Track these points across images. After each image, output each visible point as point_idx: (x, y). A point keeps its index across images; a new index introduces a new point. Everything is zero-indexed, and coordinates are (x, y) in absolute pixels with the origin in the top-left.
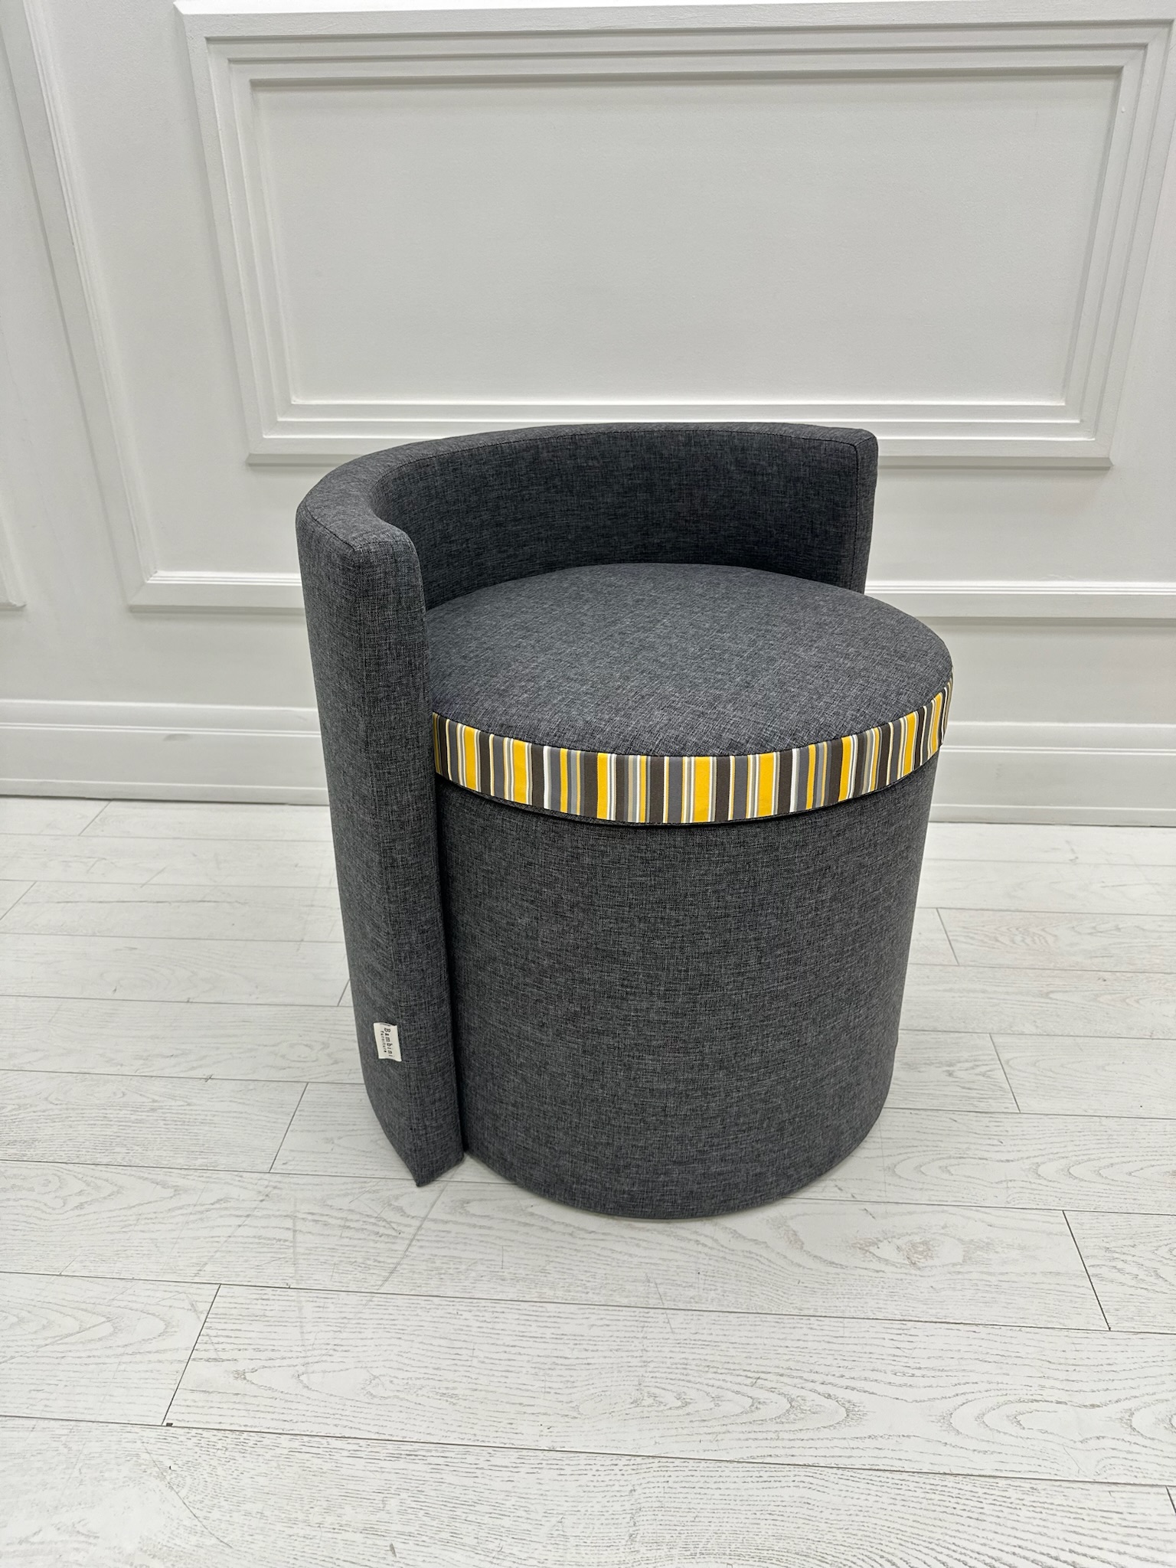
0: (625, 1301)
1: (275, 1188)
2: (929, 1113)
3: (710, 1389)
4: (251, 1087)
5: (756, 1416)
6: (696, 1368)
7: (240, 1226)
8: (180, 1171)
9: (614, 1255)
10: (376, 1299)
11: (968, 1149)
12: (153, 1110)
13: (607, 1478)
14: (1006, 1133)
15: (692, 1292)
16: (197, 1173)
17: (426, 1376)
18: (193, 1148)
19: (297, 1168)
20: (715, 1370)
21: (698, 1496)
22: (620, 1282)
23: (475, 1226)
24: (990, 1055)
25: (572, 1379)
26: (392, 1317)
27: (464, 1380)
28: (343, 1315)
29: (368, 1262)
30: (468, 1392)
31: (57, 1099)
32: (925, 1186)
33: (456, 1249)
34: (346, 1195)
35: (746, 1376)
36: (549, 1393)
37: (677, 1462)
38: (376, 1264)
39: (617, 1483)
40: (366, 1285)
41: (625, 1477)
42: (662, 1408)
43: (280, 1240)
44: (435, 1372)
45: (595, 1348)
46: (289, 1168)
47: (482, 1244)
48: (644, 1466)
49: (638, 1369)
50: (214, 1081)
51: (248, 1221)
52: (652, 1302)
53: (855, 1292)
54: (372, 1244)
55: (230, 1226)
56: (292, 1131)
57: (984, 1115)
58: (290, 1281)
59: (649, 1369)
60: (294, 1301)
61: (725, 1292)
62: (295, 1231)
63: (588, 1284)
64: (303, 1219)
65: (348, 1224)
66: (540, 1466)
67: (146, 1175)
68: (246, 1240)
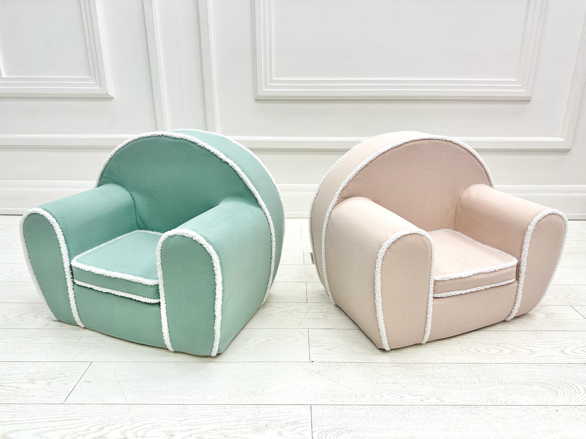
3: (484, 348)
5: (503, 353)
21: (495, 371)
41: (470, 368)
42: (471, 352)
43: (321, 318)
48: (475, 365)
51: (307, 314)
55: (303, 315)
58: (331, 327)
66: (441, 367)
68: (310, 318)
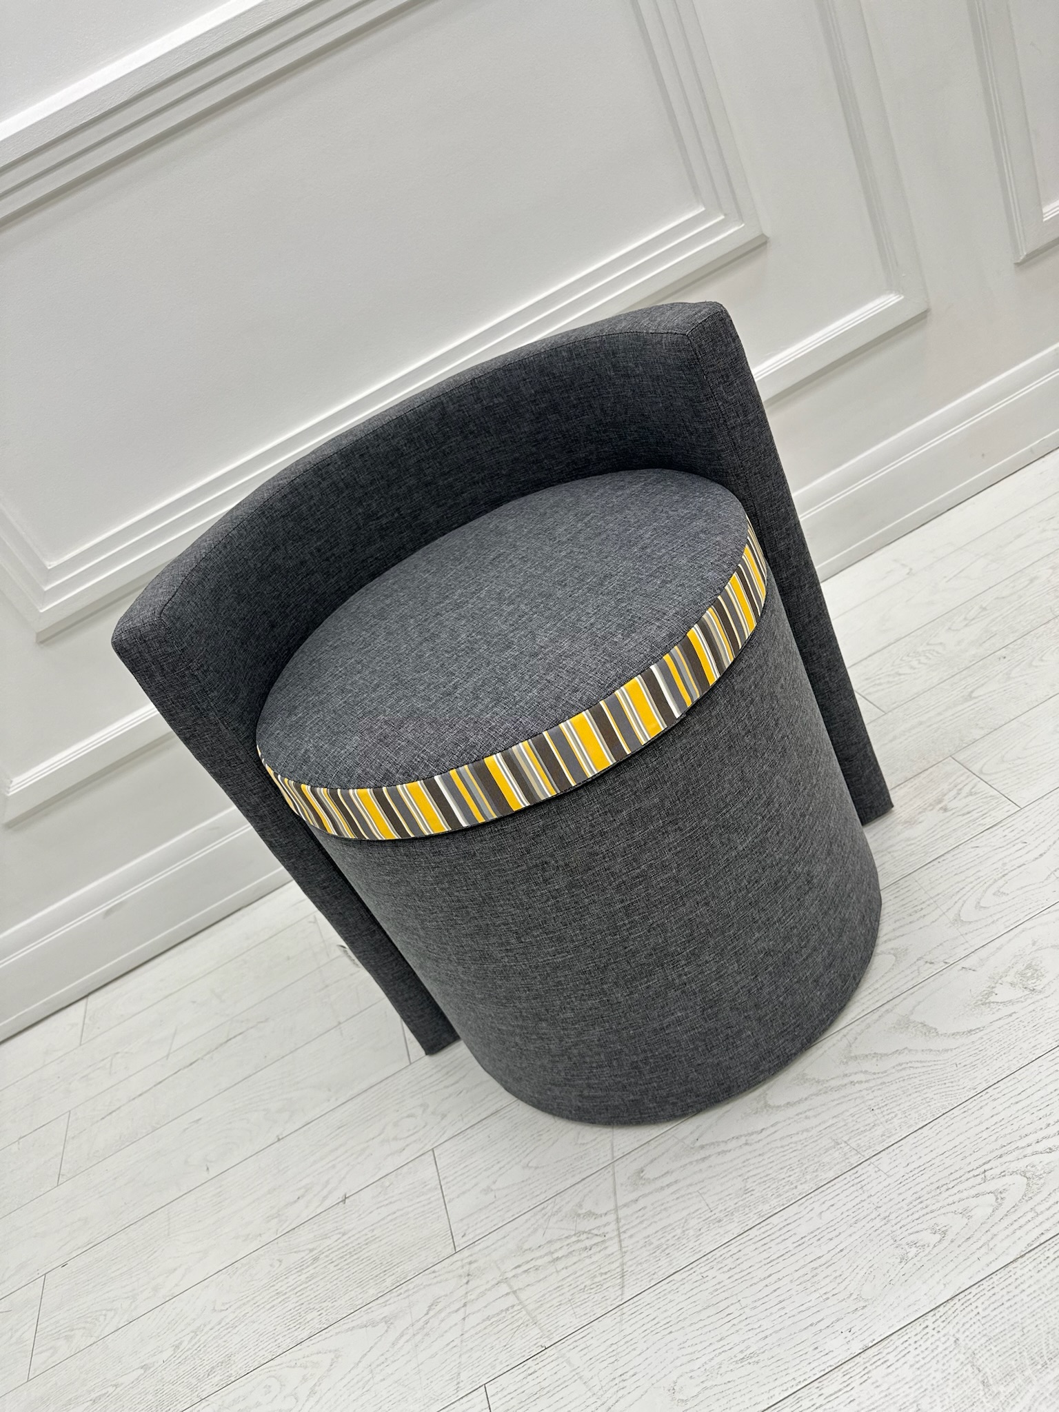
0: (831, 1175)
1: (470, 1263)
2: (953, 853)
3: (953, 1208)
4: (387, 1184)
5: (1007, 1205)
6: (930, 1196)
7: (464, 1319)
8: (378, 1302)
9: (795, 1139)
10: (627, 1309)
11: (1004, 864)
12: (316, 1259)
13: (928, 1343)
14: (1022, 833)
15: (879, 1131)
16: (395, 1293)
17: (717, 1352)
18: (375, 1273)
19: (478, 1232)
20: (945, 1187)
21: (1011, 1310)
22: (816, 1160)
23: (662, 1188)
24: (963, 774)
25: (838, 1274)
26: (651, 1317)
27: (750, 1334)
28: (609, 1343)
29: (596, 1280)
30: (762, 1343)
31: (223, 1304)
32: (995, 918)
33: (661, 1219)
34: (536, 1230)
35: (974, 1176)
36: (828, 1299)
37: (974, 1290)
38: (604, 1277)
39: (938, 1343)
40: (609, 1302)
41: (943, 1333)
42: (927, 1250)
43: (507, 1309)
44: (722, 1343)
45: (836, 1233)
46: (470, 1237)
47: (679, 1201)
48: (950, 1312)
49: (884, 1228)
50: (351, 1198)
51: (469, 1309)
52: (854, 1160)
53: (1005, 1045)
54: (588, 1261)
55: (456, 1324)
56: (449, 1202)
57: (996, 828)
58: (542, 1342)
59: (893, 1222)
60: (558, 1358)
61: (904, 1112)
62: (515, 1292)
63: (791, 1179)
64: (514, 1276)
65: (555, 1256)
66: (866, 1371)
67: (351, 1325)
68: (479, 1328)
